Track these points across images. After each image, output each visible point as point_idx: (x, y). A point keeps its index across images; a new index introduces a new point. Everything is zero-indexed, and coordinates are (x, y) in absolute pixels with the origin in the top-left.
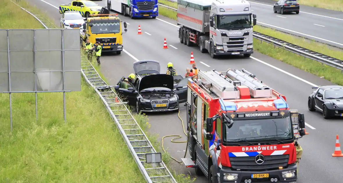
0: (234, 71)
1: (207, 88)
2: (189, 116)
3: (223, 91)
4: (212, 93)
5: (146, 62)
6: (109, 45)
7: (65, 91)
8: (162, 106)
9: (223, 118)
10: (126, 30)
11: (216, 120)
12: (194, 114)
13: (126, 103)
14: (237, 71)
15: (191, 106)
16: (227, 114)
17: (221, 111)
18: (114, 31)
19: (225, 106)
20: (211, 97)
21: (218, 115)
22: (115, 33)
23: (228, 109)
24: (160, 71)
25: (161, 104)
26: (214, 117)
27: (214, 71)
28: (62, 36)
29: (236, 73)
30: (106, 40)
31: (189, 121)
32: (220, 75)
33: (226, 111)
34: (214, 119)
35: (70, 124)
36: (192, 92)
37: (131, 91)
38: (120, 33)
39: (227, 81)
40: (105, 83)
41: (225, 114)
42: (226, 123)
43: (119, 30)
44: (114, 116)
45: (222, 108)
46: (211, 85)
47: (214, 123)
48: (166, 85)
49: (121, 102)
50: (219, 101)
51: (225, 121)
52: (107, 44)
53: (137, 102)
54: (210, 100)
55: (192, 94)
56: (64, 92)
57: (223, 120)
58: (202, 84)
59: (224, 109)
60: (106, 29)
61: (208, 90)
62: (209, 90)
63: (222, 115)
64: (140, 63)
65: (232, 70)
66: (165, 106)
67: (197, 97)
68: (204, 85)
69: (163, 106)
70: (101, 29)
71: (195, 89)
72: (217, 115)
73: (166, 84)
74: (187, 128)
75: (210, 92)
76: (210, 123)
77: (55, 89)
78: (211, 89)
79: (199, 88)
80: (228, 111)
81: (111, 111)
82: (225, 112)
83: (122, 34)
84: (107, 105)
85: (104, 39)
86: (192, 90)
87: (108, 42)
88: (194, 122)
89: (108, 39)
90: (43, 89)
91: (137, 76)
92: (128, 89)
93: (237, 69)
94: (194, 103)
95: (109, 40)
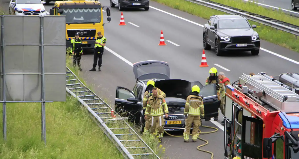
0: (291, 75)
1: (256, 98)
2: (228, 136)
3: (284, 102)
4: (265, 104)
5: (150, 63)
6: (85, 40)
7: (46, 101)
8: (176, 123)
9: (287, 138)
10: (109, 19)
11: (275, 141)
12: (237, 134)
13: (127, 118)
14: (294, 75)
15: (232, 122)
16: (293, 133)
17: (283, 129)
18: (92, 20)
19: (290, 121)
20: (267, 110)
21: (278, 135)
22: (94, 23)
23: (293, 126)
24: (169, 75)
25: (174, 121)
26: (272, 137)
27: (262, 74)
28: (41, 25)
29: (293, 77)
30: (82, 32)
31: (228, 142)
32: (273, 80)
33: (292, 129)
34: (274, 140)
35: (53, 146)
36: (233, 102)
37: (132, 102)
38: (102, 23)
39: (286, 87)
40: (90, 92)
41: (290, 133)
42: (291, 145)
43: (100, 19)
44: (114, 136)
45: (284, 124)
46: (264, 93)
47: (273, 144)
48: (181, 95)
49: (120, 118)
50: (279, 115)
51: (290, 142)
52: (84, 38)
53: (141, 118)
54: (266, 114)
55: (233, 105)
56: (44, 102)
57: (288, 141)
58: (249, 92)
59: (288, 126)
60: (82, 18)
61: (258, 100)
62: (260, 100)
63: (286, 134)
64: (143, 65)
65: (288, 74)
66: (180, 123)
67: (242, 111)
68: (251, 94)
69: (178, 123)
70: (75, 18)
71: (239, 99)
72: (276, 134)
73: (180, 93)
74: (224, 152)
75: (262, 103)
76: (269, 146)
77: (29, 99)
78: (263, 99)
79: (246, 98)
80: (294, 130)
81: (108, 129)
82: (290, 130)
83: (103, 25)
84: (101, 121)
85: (78, 31)
86: (233, 100)
87: (84, 35)
88: (237, 144)
89: (85, 31)
90: (14, 99)
91: (137, 81)
92: (128, 100)
93: (294, 72)
94: (236, 119)
95: (86, 33)
